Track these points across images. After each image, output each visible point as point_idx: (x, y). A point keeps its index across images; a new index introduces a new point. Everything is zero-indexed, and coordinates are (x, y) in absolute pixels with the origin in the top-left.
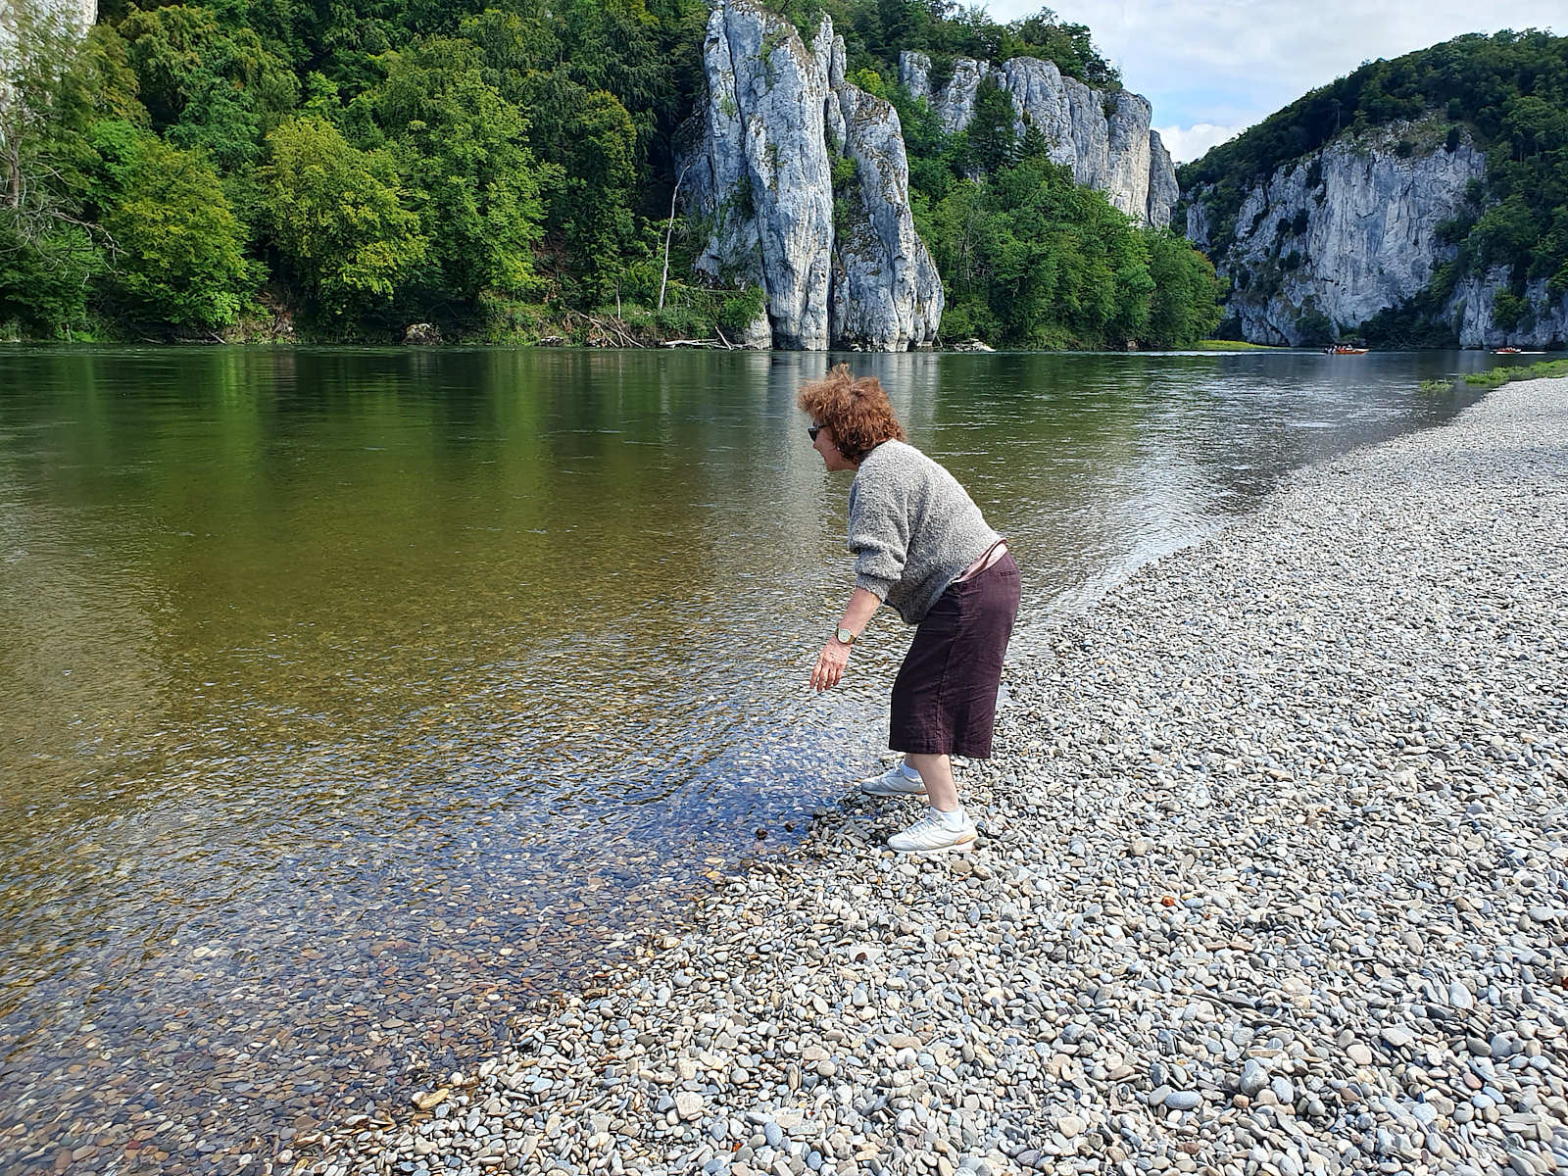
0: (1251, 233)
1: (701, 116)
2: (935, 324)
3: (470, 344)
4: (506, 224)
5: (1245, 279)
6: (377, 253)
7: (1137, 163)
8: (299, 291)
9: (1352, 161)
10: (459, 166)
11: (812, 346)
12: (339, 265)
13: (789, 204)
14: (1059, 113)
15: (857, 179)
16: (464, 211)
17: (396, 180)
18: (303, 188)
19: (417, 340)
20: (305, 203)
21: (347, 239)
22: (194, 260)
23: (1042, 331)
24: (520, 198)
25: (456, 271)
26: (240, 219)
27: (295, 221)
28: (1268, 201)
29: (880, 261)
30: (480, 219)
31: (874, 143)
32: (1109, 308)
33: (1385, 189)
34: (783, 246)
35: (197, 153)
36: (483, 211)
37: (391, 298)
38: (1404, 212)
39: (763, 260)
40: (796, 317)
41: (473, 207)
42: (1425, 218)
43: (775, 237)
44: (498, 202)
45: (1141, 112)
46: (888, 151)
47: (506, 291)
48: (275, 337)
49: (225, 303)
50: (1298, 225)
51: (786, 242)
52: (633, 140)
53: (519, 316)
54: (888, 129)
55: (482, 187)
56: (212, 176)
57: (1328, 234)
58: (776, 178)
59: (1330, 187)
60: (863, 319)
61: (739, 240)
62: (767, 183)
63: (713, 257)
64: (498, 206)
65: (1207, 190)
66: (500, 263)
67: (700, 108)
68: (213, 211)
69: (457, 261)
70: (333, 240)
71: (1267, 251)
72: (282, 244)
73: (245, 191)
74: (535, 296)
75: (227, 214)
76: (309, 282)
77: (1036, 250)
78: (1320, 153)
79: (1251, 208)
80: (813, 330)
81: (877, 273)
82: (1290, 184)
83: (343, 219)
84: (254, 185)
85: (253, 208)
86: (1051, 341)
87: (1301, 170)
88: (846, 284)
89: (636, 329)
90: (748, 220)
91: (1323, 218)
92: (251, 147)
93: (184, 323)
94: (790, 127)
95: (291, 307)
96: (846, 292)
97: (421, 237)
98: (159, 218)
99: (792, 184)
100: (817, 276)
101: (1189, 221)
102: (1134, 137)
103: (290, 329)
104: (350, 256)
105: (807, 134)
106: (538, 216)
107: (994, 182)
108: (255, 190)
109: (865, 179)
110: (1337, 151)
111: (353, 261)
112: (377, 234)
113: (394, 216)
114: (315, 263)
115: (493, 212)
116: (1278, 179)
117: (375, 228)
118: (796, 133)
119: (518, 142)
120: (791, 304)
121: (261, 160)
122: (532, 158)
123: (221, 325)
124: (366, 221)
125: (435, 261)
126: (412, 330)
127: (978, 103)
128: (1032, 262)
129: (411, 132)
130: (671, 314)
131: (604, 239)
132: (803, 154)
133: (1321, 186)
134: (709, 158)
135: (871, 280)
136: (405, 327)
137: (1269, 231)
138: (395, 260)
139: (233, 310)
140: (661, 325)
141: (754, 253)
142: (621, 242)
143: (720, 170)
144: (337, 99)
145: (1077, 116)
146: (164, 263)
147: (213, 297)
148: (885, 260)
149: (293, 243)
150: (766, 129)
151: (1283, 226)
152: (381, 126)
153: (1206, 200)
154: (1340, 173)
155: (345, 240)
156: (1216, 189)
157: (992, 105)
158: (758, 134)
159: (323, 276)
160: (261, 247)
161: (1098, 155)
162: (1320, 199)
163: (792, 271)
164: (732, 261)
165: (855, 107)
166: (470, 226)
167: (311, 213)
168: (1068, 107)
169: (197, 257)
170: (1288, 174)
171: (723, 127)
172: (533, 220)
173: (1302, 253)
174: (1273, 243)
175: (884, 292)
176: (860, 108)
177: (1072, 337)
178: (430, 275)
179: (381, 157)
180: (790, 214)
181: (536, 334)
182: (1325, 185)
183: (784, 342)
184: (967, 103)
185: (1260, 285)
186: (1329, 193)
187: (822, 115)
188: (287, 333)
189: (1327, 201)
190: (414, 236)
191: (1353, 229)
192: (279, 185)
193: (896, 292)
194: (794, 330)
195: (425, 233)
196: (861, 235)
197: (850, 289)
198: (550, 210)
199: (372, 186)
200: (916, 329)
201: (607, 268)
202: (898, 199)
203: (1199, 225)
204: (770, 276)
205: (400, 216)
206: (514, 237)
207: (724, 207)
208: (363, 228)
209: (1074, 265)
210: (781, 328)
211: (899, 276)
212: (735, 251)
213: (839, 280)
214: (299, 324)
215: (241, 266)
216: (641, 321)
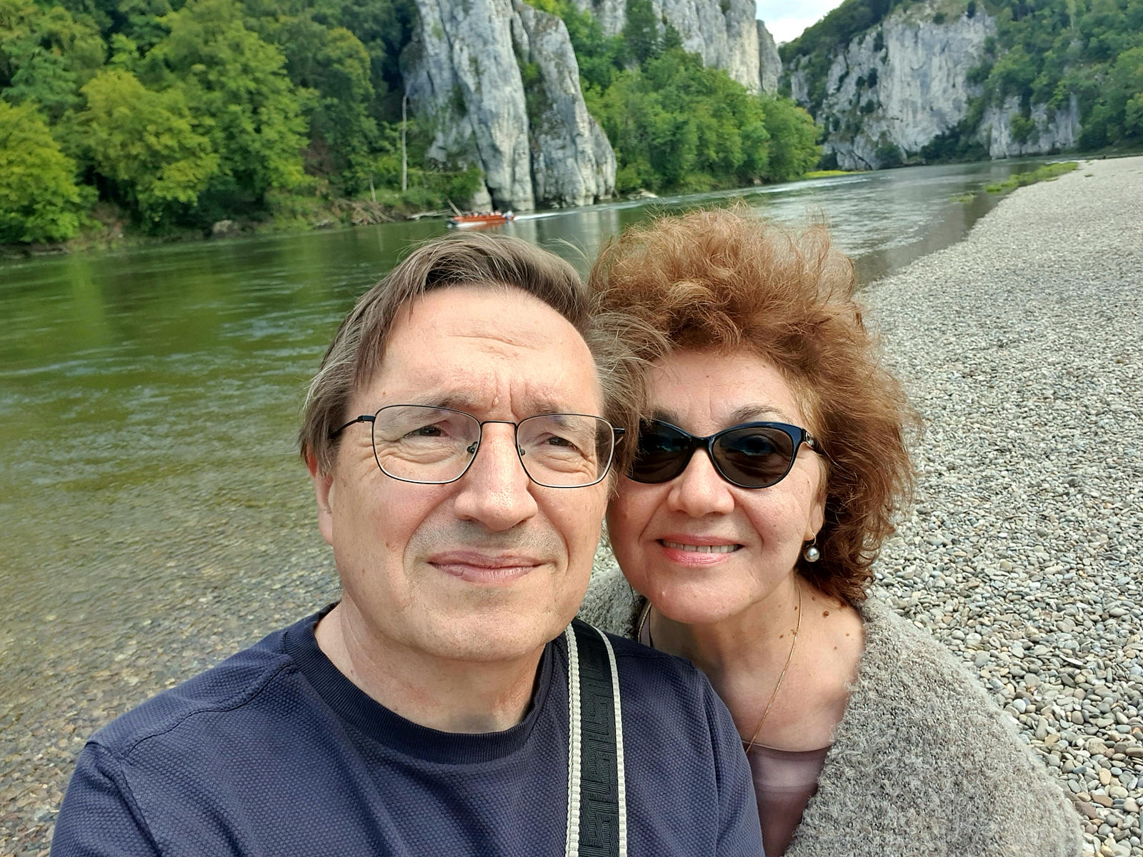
0: (838, 89)
1: (419, 41)
2: (611, 182)
3: (264, 230)
4: (277, 138)
5: (837, 124)
6: (179, 170)
7: (749, 46)
8: (124, 205)
9: (904, 30)
11: (522, 207)
12: (151, 183)
13: (492, 102)
14: (688, 13)
15: (540, 78)
16: (243, 131)
17: (186, 112)
18: (115, 127)
19: (222, 235)
20: (118, 138)
21: (155, 162)
22: (35, 192)
23: (691, 179)
24: (286, 118)
25: (245, 178)
26: (68, 156)
27: (112, 153)
28: (848, 64)
29: (565, 139)
30: (256, 136)
31: (550, 50)
32: (738, 157)
33: (929, 48)
34: (491, 134)
35: (28, 108)
36: (258, 130)
37: (196, 204)
38: (944, 64)
39: (477, 146)
40: (508, 186)
41: (250, 127)
42: (959, 67)
43: (484, 129)
44: (269, 122)
45: (749, 6)
46: (561, 55)
47: (282, 187)
48: (109, 242)
49: (67, 222)
50: (871, 80)
51: (493, 131)
52: (368, 64)
53: (298, 208)
54: (560, 38)
55: (255, 111)
56: (42, 125)
57: (893, 85)
58: (479, 83)
59: (891, 50)
60: (557, 182)
61: (458, 133)
62: (473, 88)
63: (441, 148)
65: (804, 60)
66: (276, 169)
67: (416, 35)
68: (45, 152)
69: (245, 171)
70: (144, 165)
71: (850, 102)
72: (105, 171)
73: (70, 133)
74: (311, 191)
75: (56, 153)
76: (130, 198)
77: (681, 118)
78: (881, 25)
79: (836, 71)
80: (521, 195)
81: (563, 147)
82: (862, 50)
83: (149, 147)
84: (76, 128)
85: (77, 146)
86: (699, 185)
87: (869, 40)
88: (542, 158)
89: (388, 208)
90: (463, 117)
91: (888, 74)
92: (72, 99)
93: (36, 241)
94: (485, 43)
95: (120, 218)
96: (542, 165)
97: (213, 155)
99: (492, 86)
100: (519, 155)
101: (793, 86)
102: (745, 26)
103: (121, 235)
104: (158, 175)
105: (499, 47)
106: (302, 130)
107: (646, 70)
108: (78, 131)
109: (547, 78)
110: (893, 23)
111: (160, 179)
112: (178, 155)
113: (189, 141)
114: (132, 184)
115: (265, 129)
116: (853, 47)
117: (175, 152)
118: (490, 48)
119: (279, 74)
120: (502, 177)
121: (80, 108)
122: (291, 85)
123: (65, 238)
124: (166, 147)
125: (228, 172)
126: (217, 227)
127: (628, 11)
128: (678, 128)
129: (195, 74)
130: (414, 194)
131: (355, 142)
132: (498, 63)
133: (884, 50)
134: (428, 73)
135: (560, 154)
136: (211, 224)
137: (851, 87)
138: (194, 175)
139: (74, 226)
140: (407, 203)
141: (470, 142)
142: (370, 143)
143: (437, 81)
144: (136, 54)
145: (702, 15)
146: (13, 197)
147: (55, 218)
148: (568, 137)
149: (113, 169)
150: (468, 46)
151: (860, 82)
152: (172, 71)
153: (804, 68)
154: (897, 39)
156: (810, 59)
157: (639, 12)
158: (462, 51)
159: (140, 192)
160: (90, 174)
161: (720, 42)
162: (885, 60)
163: (500, 153)
164: (455, 149)
165: (533, 23)
166: (250, 143)
167: (123, 145)
168: (695, 8)
169: (38, 189)
170: (860, 43)
171: (435, 48)
172: (299, 134)
173: (875, 100)
174: (854, 95)
175: (570, 161)
176: (537, 24)
177: (713, 181)
178: (225, 183)
179: (173, 96)
180: (494, 110)
181: (313, 220)
182: (887, 49)
183: (500, 205)
184: (620, 12)
185: (848, 127)
186: (890, 54)
187: (509, 31)
188: (119, 239)
189: (889, 61)
190: (207, 155)
191: (909, 79)
192: (95, 126)
193: (579, 160)
194: (506, 196)
195: (216, 151)
196: (548, 120)
197: (545, 161)
198: (311, 124)
199: (168, 119)
200: (598, 186)
201: (361, 164)
202: (573, 91)
203: (801, 89)
204: (484, 158)
205: (193, 140)
206: (286, 148)
207: (444, 109)
208: (165, 152)
209: (709, 127)
210: (498, 196)
211: (580, 148)
212: (456, 141)
213: (536, 155)
214: (128, 231)
215: (73, 192)
216: (391, 201)
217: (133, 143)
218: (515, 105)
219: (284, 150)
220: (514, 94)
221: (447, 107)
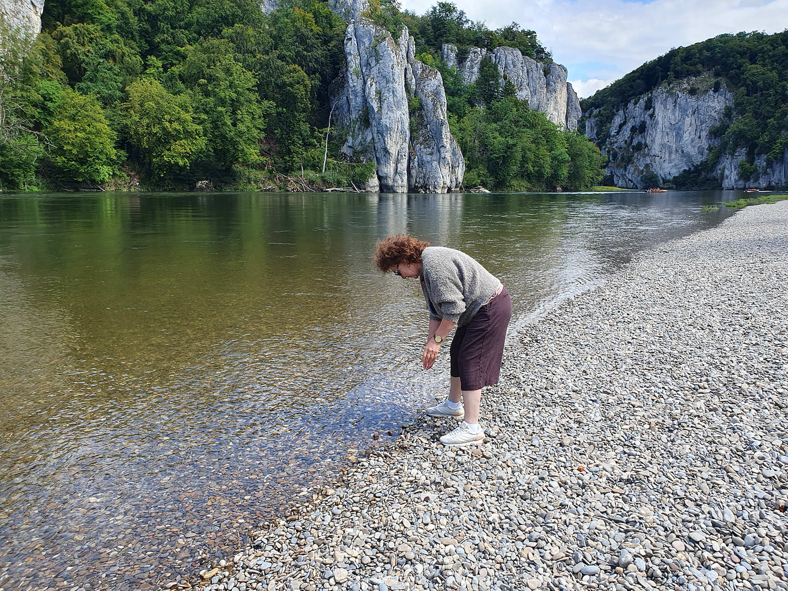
0: (618, 133)
1: (343, 77)
2: (460, 179)
3: (228, 191)
4: (246, 131)
5: (615, 156)
6: (181, 145)
7: (560, 98)
8: (142, 164)
9: (667, 97)
10: (222, 102)
11: (399, 190)
12: (162, 152)
13: (388, 120)
14: (521, 74)
15: (421, 107)
16: (225, 124)
17: (191, 109)
18: (144, 114)
19: (201, 189)
20: (145, 121)
21: (167, 139)
22: (89, 150)
23: (514, 182)
24: (253, 118)
25: (221, 154)
26: (113, 129)
27: (140, 130)
28: (626, 117)
29: (433, 148)
30: (232, 128)
31: (429, 90)
32: (548, 171)
33: (684, 111)
34: (384, 141)
35: (91, 96)
36: (234, 125)
37: (188, 168)
38: (693, 122)
39: (375, 148)
40: (391, 176)
41: (229, 122)
42: (704, 125)
43: (380, 137)
44: (242, 120)
45: (562, 73)
46: (436, 93)
47: (245, 164)
48: (130, 188)
49: (105, 171)
50: (642, 128)
51: (386, 139)
52: (309, 89)
53: (252, 177)
54: (437, 83)
55: (234, 112)
56: (99, 108)
57: (656, 133)
58: (381, 107)
59: (657, 110)
60: (424, 177)
61: (363, 138)
62: (376, 110)
63: (349, 147)
64: (242, 122)
65: (596, 112)
66: (243, 150)
67: (342, 73)
68: (99, 125)
69: (222, 149)
70: (159, 139)
71: (626, 142)
72: (134, 141)
73: (115, 115)
74: (261, 167)
75: (106, 127)
76: (147, 160)
77: (511, 142)
78: (651, 93)
79: (618, 120)
80: (400, 182)
81: (431, 154)
82: (637, 108)
83: (164, 129)
85: (119, 124)
86: (519, 188)
87: (642, 102)
88: (416, 160)
89: (311, 182)
90: (367, 128)
91: (653, 125)
92: (118, 93)
93: (84, 181)
94: (388, 82)
95: (138, 173)
96: (416, 164)
97: (203, 138)
98: (72, 129)
99: (389, 110)
100: (402, 156)
101: (587, 127)
102: (559, 86)
103: (138, 184)
104: (168, 147)
105: (396, 85)
106: (262, 127)
107: (489, 108)
108: (120, 115)
109: (425, 107)
110: (660, 92)
111: (169, 150)
112: (181, 136)
113: (190, 127)
114: (149, 151)
115: (240, 125)
116: (631, 106)
117: (180, 133)
118: (390, 85)
119: (252, 90)
120: (389, 169)
121: (124, 100)
122: (259, 98)
123: (103, 182)
124: (175, 130)
125: (210, 149)
126: (199, 184)
127: (481, 69)
128: (509, 148)
129: (199, 85)
130: (329, 175)
131: (295, 138)
132: (394, 95)
133: (652, 109)
134: (347, 97)
135: (429, 158)
136: (195, 183)
137: (627, 133)
138: (190, 149)
139: (109, 174)
140: (324, 180)
141: (370, 145)
142: (303, 140)
143: (353, 103)
144: (161, 70)
145: (530, 75)
146: (75, 152)
147: (99, 168)
148: (435, 148)
149: (139, 141)
150: (376, 83)
151: (633, 129)
152: (184, 82)
153: (595, 116)
154: (662, 103)
155: (165, 139)
156: (600, 111)
157: (488, 70)
158: (371, 85)
159: (154, 157)
161: (541, 95)
162: (652, 116)
163: (389, 153)
164: (359, 148)
165: (419, 72)
166: (228, 132)
167: (148, 126)
168: (526, 71)
169: (91, 148)
170: (636, 103)
171: (354, 82)
172: (259, 129)
173: (643, 142)
174: (629, 138)
175: (435, 163)
176: (422, 72)
177: (529, 185)
178: (208, 156)
179: (184, 98)
180: (388, 125)
181: (261, 186)
182: (654, 109)
183: (385, 188)
184: (476, 69)
185: (623, 159)
186: (656, 113)
187: (403, 75)
188: (136, 186)
189: (655, 117)
190: (200, 137)
191: (668, 130)
192: (132, 112)
193: (441, 163)
194: (390, 182)
195: (205, 135)
196: (423, 135)
197: (418, 162)
198: (268, 124)
199: (178, 113)
200: (451, 182)
201: (297, 153)
202: (442, 117)
203: (592, 130)
204: (378, 156)
205: (193, 127)
206: (250, 137)
207: (355, 122)
208: (174, 133)
209: (529, 150)
210: (384, 182)
211: (443, 155)
212: (361, 144)
213: (412, 158)
214: (142, 183)
216: (314, 178)
217: (154, 126)
218: (402, 123)
219: (249, 139)
220: (402, 116)
221: (357, 121)
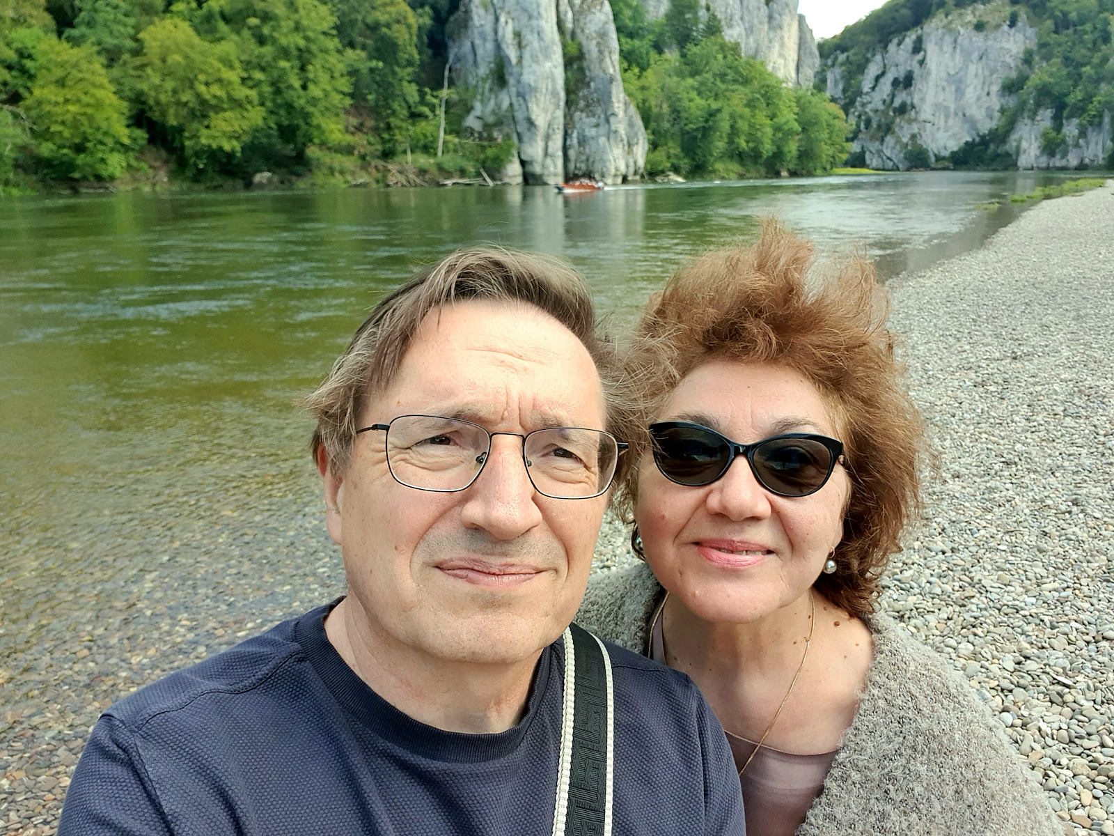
0: (873, 89)
1: (465, 11)
2: (641, 162)
3: (301, 185)
4: (322, 96)
5: (868, 123)
6: (226, 121)
7: (789, 39)
8: (171, 150)
9: (943, 35)
10: (285, 53)
11: (551, 181)
12: (198, 131)
13: (531, 76)
14: (731, 2)
15: (581, 56)
16: (290, 87)
17: (238, 65)
18: (168, 73)
19: (261, 186)
20: (170, 85)
21: (202, 111)
22: (88, 130)
23: (719, 166)
24: (332, 77)
25: (287, 133)
26: (121, 98)
27: (163, 98)
28: (885, 64)
29: (599, 117)
30: (301, 92)
31: (593, 29)
32: (767, 148)
33: (967, 55)
34: (527, 107)
35: (88, 49)
36: (304, 87)
37: (239, 154)
38: (980, 71)
39: (513, 118)
40: (539, 160)
41: (297, 84)
42: (995, 76)
43: (522, 102)
44: (315, 79)
45: (792, 1)
46: (603, 34)
47: (323, 144)
48: (154, 185)
49: (116, 163)
50: (907, 81)
51: (530, 105)
52: (415, 31)
53: (336, 166)
54: (604, 17)
55: (303, 69)
56: (100, 67)
57: (928, 88)
58: (521, 57)
59: (929, 53)
60: (588, 160)
61: (496, 104)
62: (514, 61)
63: (479, 118)
64: (315, 83)
65: (842, 57)
66: (318, 127)
67: (464, 5)
68: (101, 94)
69: (289, 126)
70: (193, 113)
71: (884, 102)
72: (156, 116)
73: (125, 77)
74: (349, 150)
75: (111, 95)
76: (177, 144)
77: (714, 105)
78: (922, 29)
79: (873, 70)
80: (552, 169)
81: (597, 126)
82: (901, 52)
83: (198, 95)
84: (132, 72)
85: (131, 89)
86: (727, 173)
87: (908, 42)
88: (575, 135)
89: (422, 172)
90: (502, 88)
91: (924, 76)
92: (128, 43)
93: (85, 178)
94: (530, 18)
95: (166, 162)
96: (575, 141)
97: (259, 108)
98: (61, 99)
99: (533, 61)
100: (553, 130)
101: (829, 81)
102: (786, 19)
103: (166, 179)
104: (206, 123)
105: (543, 23)
106: (346, 90)
107: (684, 55)
108: (132, 75)
109: (587, 56)
110: (933, 27)
111: (207, 127)
112: (225, 106)
113: (237, 92)
114: (180, 130)
115: (311, 86)
116: (892, 48)
117: (223, 102)
118: (534, 22)
119: (328, 34)
120: (534, 150)
121: (136, 53)
122: (339, 46)
123: (112, 178)
124: (215, 97)
125: (273, 125)
126: (258, 178)
128: (711, 115)
129: (249, 28)
130: (449, 161)
131: (396, 106)
132: (540, 38)
133: (922, 53)
134: (472, 42)
135: (593, 132)
136: (252, 175)
137: (886, 87)
138: (240, 126)
139: (121, 166)
140: (441, 169)
141: (507, 114)
142: (410, 107)
143: (480, 52)
145: (745, 4)
146: (66, 134)
147: (104, 158)
148: (603, 116)
149: (164, 114)
150: (513, 19)
151: (896, 83)
152: (227, 24)
153: (841, 65)
154: (936, 44)
156: (848, 57)
158: (507, 24)
159: (188, 138)
160: (141, 117)
161: (760, 33)
162: (922, 63)
163: (535, 126)
164: (491, 119)
165: (578, 2)
166: (295, 99)
167: (175, 92)
169: (91, 127)
170: (899, 44)
171: (481, 19)
172: (342, 93)
173: (909, 102)
174: (888, 95)
175: (602, 140)
176: (583, 3)
177: (741, 170)
178: (269, 136)
179: (226, 47)
180: (532, 84)
181: (349, 178)
182: (925, 52)
183: (530, 179)
185: (879, 126)
186: (928, 58)
187: (554, 8)
188: (163, 182)
189: (927, 64)
190: (253, 107)
191: (944, 84)
192: (149, 71)
193: (611, 140)
194: (537, 169)
195: (262, 104)
196: (585, 98)
197: (578, 138)
198: (356, 85)
199: (219, 70)
200: (627, 167)
201: (400, 128)
202: (611, 71)
203: (836, 84)
204: (519, 130)
205: (242, 92)
206: (329, 106)
207: (484, 80)
208: (214, 102)
209: (741, 117)
210: (529, 168)
211: (613, 128)
212: (494, 112)
213: (569, 132)
214: (173, 175)
215: (124, 133)
216: (426, 167)
217: (183, 91)
218: (554, 80)
219: (327, 109)
220: (554, 70)
221: (487, 78)
